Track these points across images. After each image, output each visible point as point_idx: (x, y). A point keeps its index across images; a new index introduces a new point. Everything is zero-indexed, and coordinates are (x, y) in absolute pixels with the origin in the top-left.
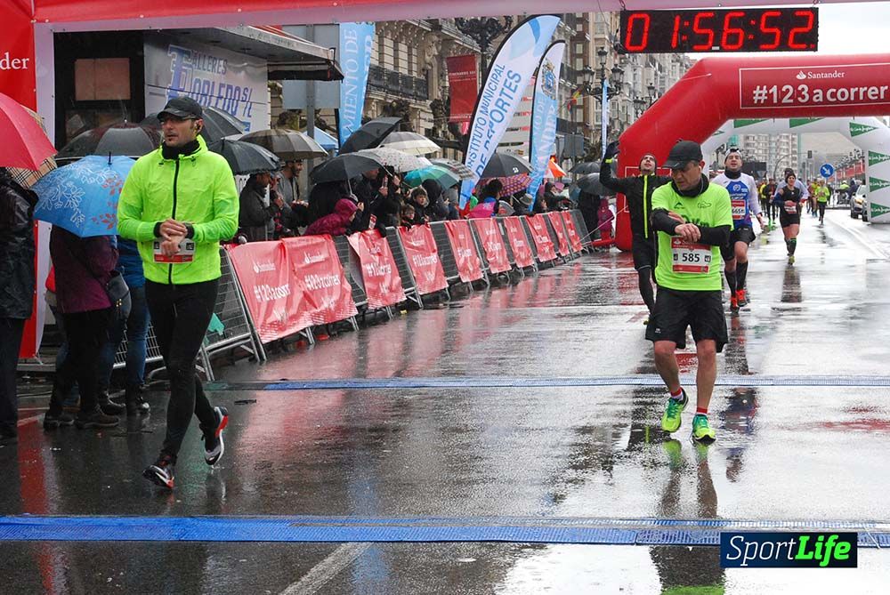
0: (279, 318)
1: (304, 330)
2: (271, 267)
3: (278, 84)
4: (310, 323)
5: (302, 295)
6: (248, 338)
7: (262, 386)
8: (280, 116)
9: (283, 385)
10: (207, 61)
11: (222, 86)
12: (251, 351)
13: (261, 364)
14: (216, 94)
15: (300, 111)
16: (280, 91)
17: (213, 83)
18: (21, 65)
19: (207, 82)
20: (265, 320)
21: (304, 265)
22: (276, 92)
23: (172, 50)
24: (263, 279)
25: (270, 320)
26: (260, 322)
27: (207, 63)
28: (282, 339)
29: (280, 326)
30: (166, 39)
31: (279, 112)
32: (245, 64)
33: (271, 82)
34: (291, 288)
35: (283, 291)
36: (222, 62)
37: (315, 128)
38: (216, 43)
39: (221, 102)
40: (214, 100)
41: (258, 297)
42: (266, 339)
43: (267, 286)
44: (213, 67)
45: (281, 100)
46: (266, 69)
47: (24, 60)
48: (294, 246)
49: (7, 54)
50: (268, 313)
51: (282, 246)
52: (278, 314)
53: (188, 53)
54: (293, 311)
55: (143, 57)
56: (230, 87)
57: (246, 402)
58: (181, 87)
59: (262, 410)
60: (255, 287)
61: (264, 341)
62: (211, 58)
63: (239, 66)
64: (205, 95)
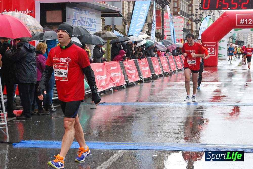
0: (103, 85)
1: (110, 88)
2: (101, 70)
3: (104, 18)
4: (112, 86)
5: (110, 78)
9: (104, 104)
10: (83, 11)
11: (88, 18)
14: (86, 21)
15: (110, 26)
17: (85, 18)
19: (83, 18)
20: (99, 85)
21: (110, 70)
22: (103, 20)
23: (74, 8)
24: (99, 73)
25: (100, 85)
28: (104, 91)
29: (103, 87)
30: (72, 5)
31: (104, 26)
32: (95, 12)
33: (102, 17)
34: (107, 76)
35: (104, 77)
36: (88, 12)
37: (114, 30)
38: (86, 6)
39: (88, 23)
40: (85, 23)
41: (97, 79)
43: (100, 76)
44: (86, 13)
45: (105, 22)
46: (100, 14)
47: (32, 11)
48: (108, 64)
49: (27, 9)
50: (100, 83)
51: (104, 64)
52: (104, 83)
53: (78, 9)
54: (107, 83)
55: (65, 10)
56: (90, 19)
57: (94, 109)
58: (76, 19)
59: (98, 111)
60: (97, 76)
61: (99, 91)
62: (85, 10)
63: (93, 13)
64: (83, 21)
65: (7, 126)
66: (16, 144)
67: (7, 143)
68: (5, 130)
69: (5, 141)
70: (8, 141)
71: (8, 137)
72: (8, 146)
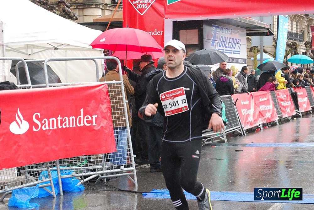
0: (251, 121)
1: (259, 125)
3: (250, 37)
4: (262, 123)
5: (258, 112)
6: (240, 128)
7: (244, 145)
8: (250, 49)
9: (252, 144)
10: (225, 29)
11: (230, 38)
12: (241, 132)
13: (244, 137)
14: (228, 42)
15: (257, 47)
16: (250, 40)
17: (227, 38)
18: (160, 33)
19: (225, 37)
20: (245, 121)
21: (259, 102)
22: (249, 40)
23: (213, 26)
24: (245, 107)
25: (248, 121)
26: (244, 122)
27: (225, 31)
28: (251, 128)
29: (251, 124)
30: (211, 23)
31: (250, 47)
32: (238, 30)
33: (247, 37)
34: (255, 110)
35: (252, 111)
36: (230, 30)
37: (263, 53)
38: (228, 23)
39: (230, 44)
40: (227, 43)
41: (243, 113)
42: (246, 128)
43: (246, 109)
44: (227, 31)
45: (250, 43)
46: (246, 32)
47: (161, 32)
48: (256, 95)
49: (156, 30)
50: (247, 119)
51: (252, 95)
52: (251, 119)
53: (219, 27)
54: (256, 118)
55: (203, 29)
56: (233, 39)
57: (239, 151)
58: (216, 39)
59: (245, 154)
60: (242, 110)
61: (245, 129)
62: (226, 28)
63: (236, 31)
64: (225, 42)
65: (135, 171)
66: (147, 193)
67: (136, 193)
68: (133, 176)
69: (134, 190)
70: (136, 191)
71: (137, 185)
72: (136, 195)
